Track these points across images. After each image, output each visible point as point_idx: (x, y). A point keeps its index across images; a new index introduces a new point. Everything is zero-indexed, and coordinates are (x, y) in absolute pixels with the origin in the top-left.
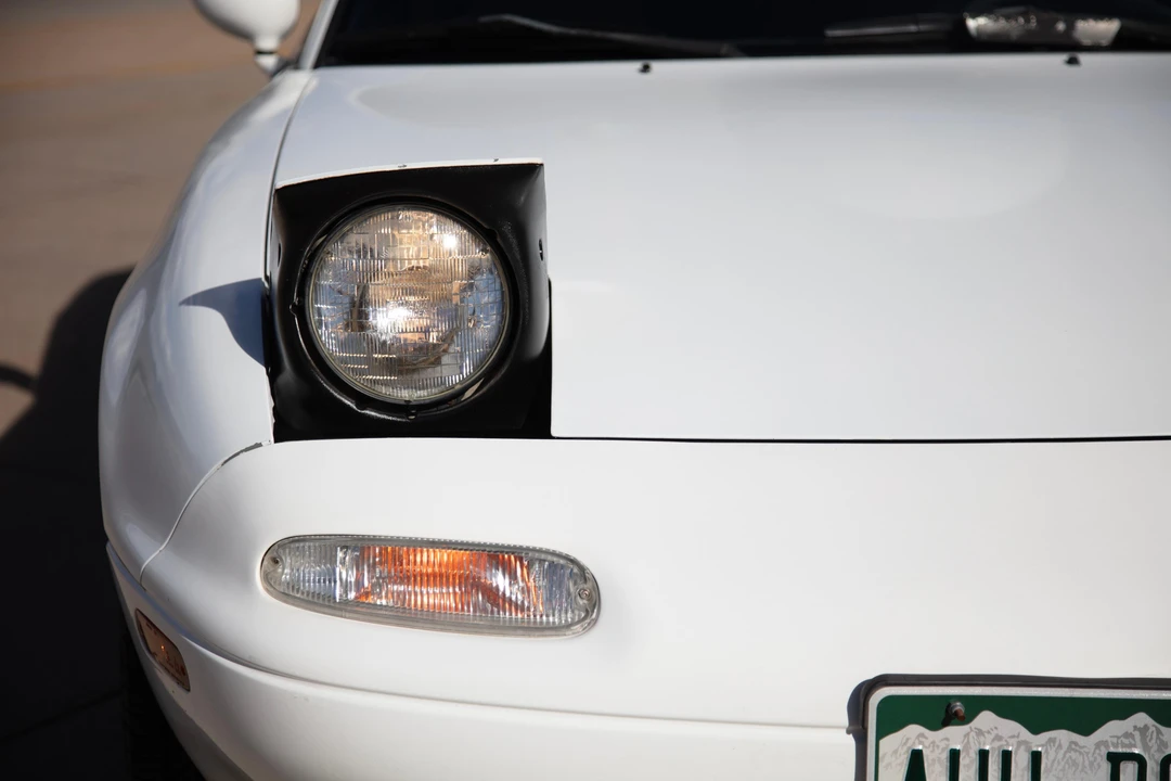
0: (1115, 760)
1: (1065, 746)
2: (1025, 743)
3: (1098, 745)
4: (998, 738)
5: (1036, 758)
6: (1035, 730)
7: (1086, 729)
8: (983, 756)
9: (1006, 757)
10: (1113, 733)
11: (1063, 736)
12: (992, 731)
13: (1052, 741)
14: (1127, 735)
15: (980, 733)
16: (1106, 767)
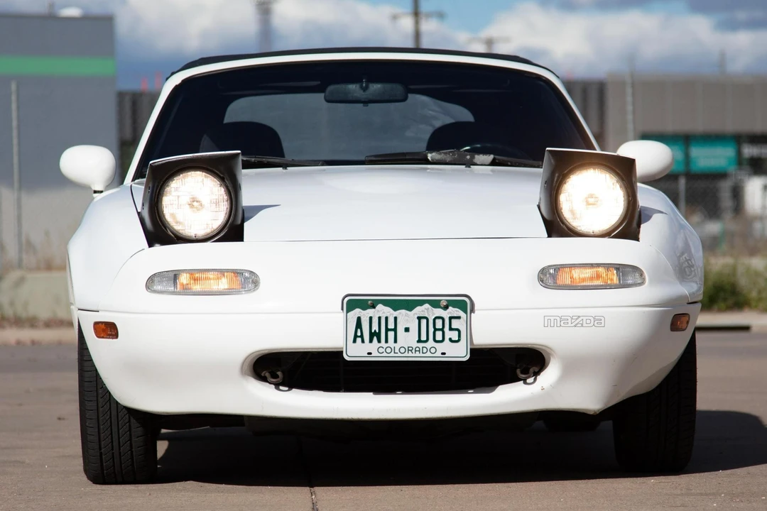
0: (419, 318)
1: (404, 314)
2: (393, 314)
3: (414, 314)
4: (384, 313)
5: (396, 318)
6: (395, 310)
7: (411, 310)
8: (380, 318)
9: (387, 318)
10: (419, 310)
11: (403, 311)
12: (383, 311)
13: (400, 313)
14: (423, 311)
15: (378, 311)
16: (417, 321)
